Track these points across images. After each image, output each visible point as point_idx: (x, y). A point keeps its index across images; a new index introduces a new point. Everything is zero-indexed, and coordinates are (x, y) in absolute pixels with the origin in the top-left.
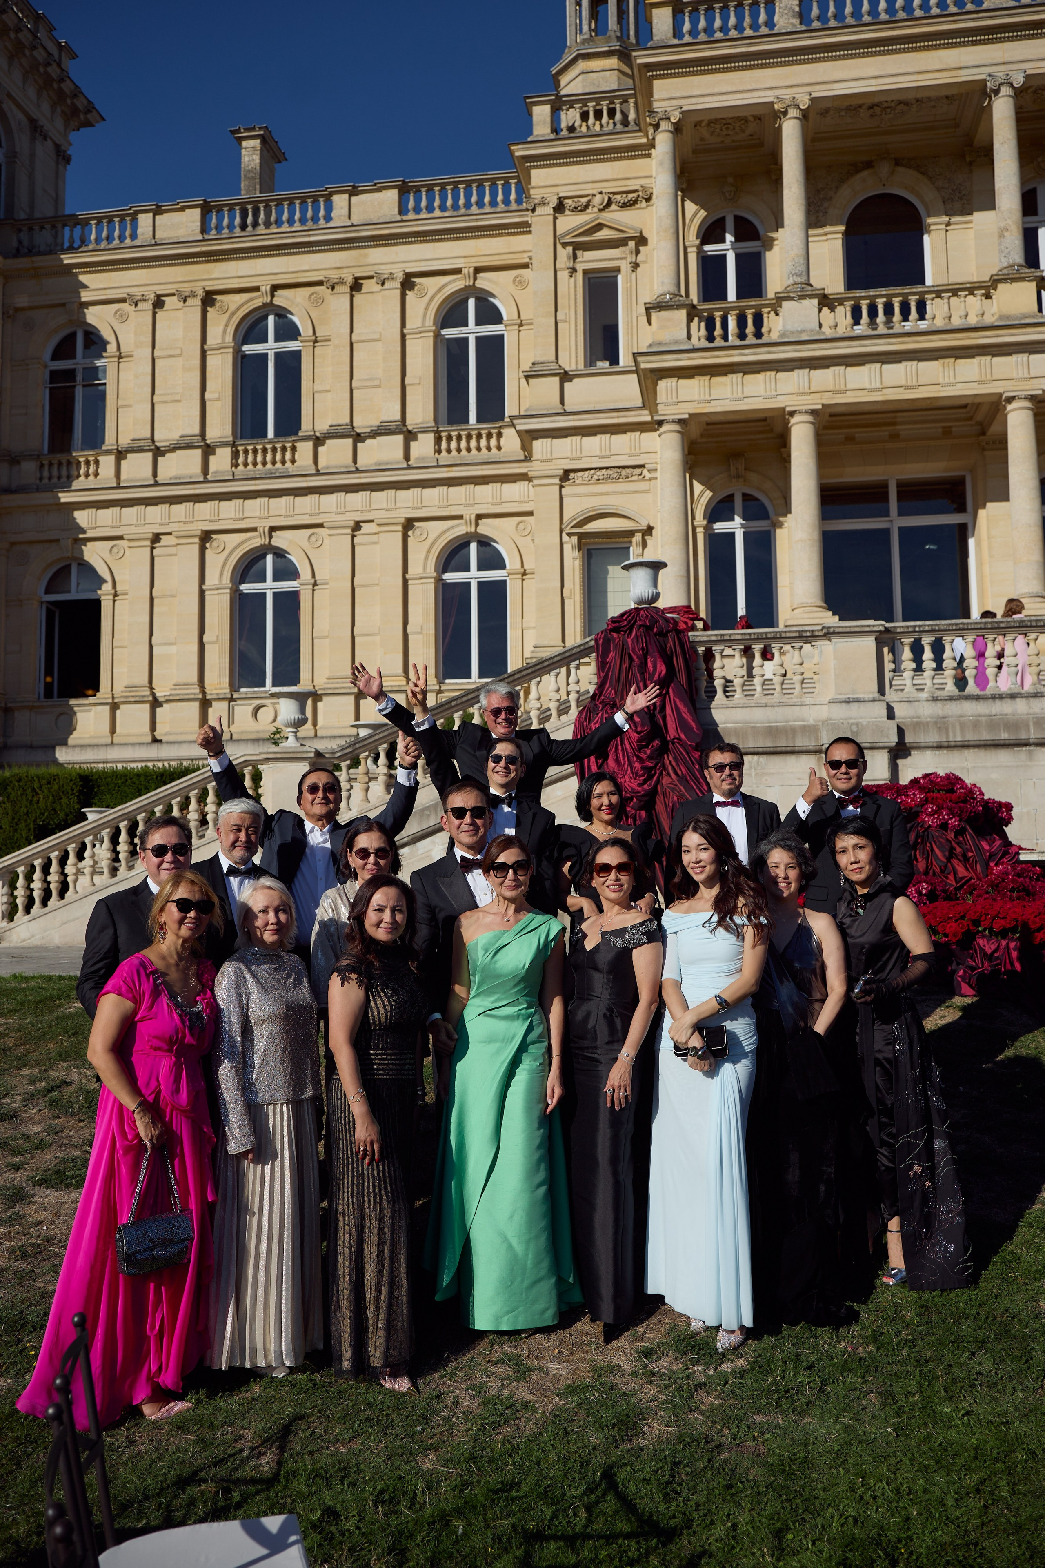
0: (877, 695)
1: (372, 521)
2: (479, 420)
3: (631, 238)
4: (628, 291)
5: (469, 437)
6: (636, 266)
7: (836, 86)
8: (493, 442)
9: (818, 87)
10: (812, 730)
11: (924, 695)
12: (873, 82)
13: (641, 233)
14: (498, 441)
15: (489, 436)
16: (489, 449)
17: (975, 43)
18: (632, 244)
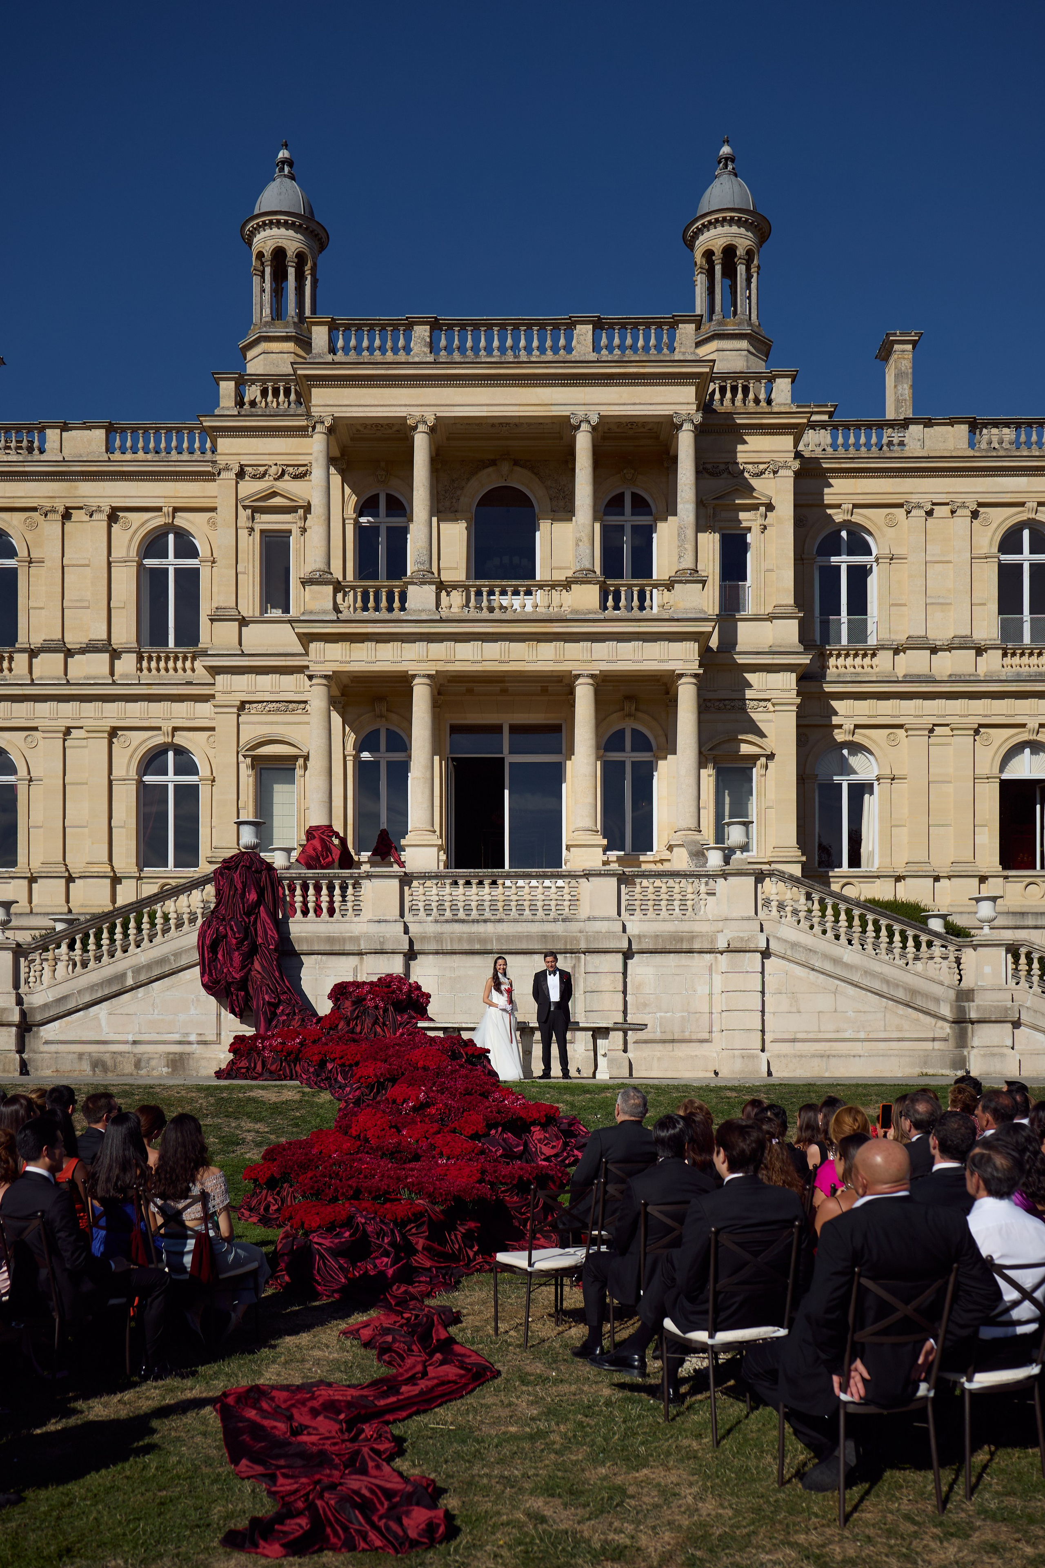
0: (398, 918)
1: (81, 728)
2: (177, 644)
3: (301, 507)
4: (297, 551)
5: (167, 659)
6: (304, 530)
7: (456, 409)
8: (188, 664)
9: (442, 408)
10: (356, 939)
11: (430, 918)
12: (485, 408)
13: (309, 503)
14: (193, 663)
15: (185, 659)
16: (184, 670)
17: (563, 385)
18: (301, 512)
